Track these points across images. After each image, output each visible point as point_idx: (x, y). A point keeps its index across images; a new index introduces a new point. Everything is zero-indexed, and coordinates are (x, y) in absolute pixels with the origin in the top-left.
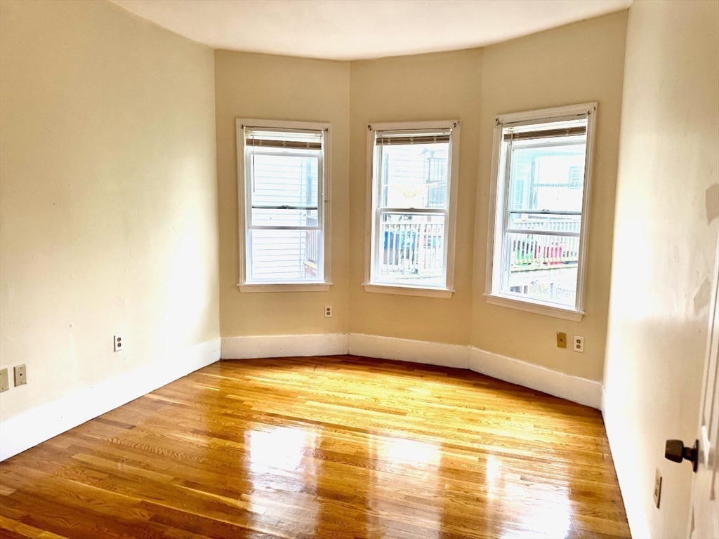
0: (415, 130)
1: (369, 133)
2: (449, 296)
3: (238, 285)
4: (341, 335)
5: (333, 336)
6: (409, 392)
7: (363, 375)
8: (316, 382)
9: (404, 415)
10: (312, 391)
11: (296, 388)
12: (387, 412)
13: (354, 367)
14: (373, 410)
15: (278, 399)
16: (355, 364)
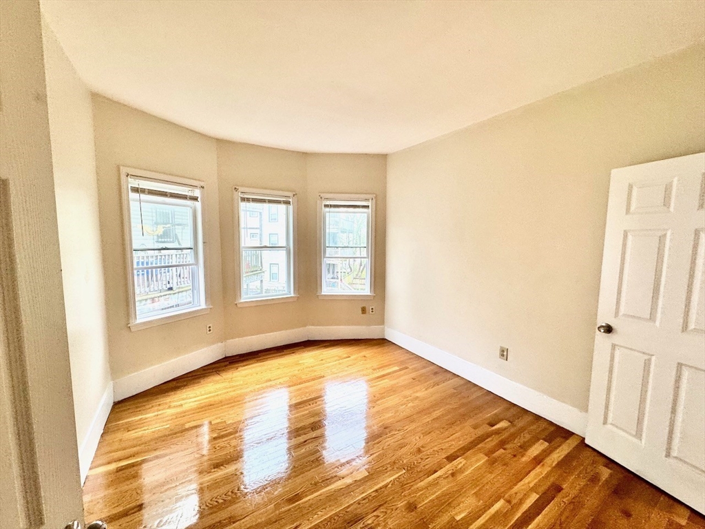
0: (268, 195)
1: (235, 193)
2: (295, 300)
3: (129, 325)
4: (220, 344)
5: (214, 346)
6: (303, 364)
7: (260, 366)
8: (238, 383)
9: (324, 376)
10: (248, 390)
11: (232, 394)
12: (313, 380)
13: (245, 363)
14: (305, 382)
15: (233, 406)
16: (243, 361)
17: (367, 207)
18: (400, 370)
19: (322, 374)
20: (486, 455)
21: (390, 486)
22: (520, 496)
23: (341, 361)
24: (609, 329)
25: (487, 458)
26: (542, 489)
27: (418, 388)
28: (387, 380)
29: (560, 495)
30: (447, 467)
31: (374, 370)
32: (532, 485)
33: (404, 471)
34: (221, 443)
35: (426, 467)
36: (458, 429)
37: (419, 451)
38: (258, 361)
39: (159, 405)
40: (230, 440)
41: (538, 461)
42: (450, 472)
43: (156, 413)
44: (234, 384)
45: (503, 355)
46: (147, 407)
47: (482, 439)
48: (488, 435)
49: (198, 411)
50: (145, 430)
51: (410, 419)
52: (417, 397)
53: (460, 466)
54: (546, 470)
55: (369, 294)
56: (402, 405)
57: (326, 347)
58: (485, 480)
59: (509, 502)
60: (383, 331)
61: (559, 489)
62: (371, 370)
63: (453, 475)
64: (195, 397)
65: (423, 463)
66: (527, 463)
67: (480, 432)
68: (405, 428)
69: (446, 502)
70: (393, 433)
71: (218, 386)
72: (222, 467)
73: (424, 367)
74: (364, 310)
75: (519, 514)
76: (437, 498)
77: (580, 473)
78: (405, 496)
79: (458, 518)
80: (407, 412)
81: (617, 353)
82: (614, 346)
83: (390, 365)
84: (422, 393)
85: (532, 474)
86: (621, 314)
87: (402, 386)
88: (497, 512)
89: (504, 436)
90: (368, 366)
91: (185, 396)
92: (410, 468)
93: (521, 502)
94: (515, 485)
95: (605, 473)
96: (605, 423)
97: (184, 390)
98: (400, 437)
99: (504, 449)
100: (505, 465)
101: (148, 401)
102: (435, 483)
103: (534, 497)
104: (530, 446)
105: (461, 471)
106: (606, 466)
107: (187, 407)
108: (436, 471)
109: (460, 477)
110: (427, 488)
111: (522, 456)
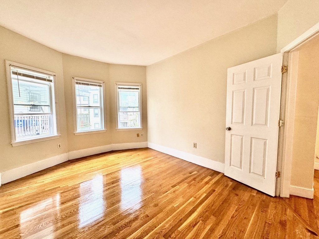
1: (73, 80)
2: (105, 131)
3: (11, 143)
4: (65, 154)
5: (62, 155)
6: (109, 160)
7: (87, 162)
8: (75, 170)
9: (119, 164)
10: (80, 172)
11: (72, 174)
12: (114, 165)
13: (79, 162)
14: (110, 166)
15: (72, 179)
16: (78, 161)
17: (138, 89)
18: (154, 158)
19: (118, 163)
20: (188, 183)
21: (147, 199)
22: (199, 195)
23: (127, 157)
24: (229, 129)
25: (188, 184)
26: (208, 192)
27: (161, 164)
28: (148, 162)
29: (214, 193)
30: (172, 189)
31: (142, 159)
32: (204, 191)
33: (154, 193)
34: (65, 194)
35: (163, 191)
36: (177, 176)
37: (160, 185)
38: (86, 161)
39: (30, 183)
40: (70, 192)
41: (207, 183)
42: (173, 191)
43: (28, 186)
44: (73, 170)
45: (195, 146)
46: (22, 184)
47: (186, 179)
48: (189, 177)
49: (52, 183)
50: (21, 194)
51: (158, 175)
52: (161, 167)
53: (177, 189)
54: (210, 185)
55: (140, 128)
56: (154, 171)
57: (120, 153)
58: (187, 192)
59: (195, 198)
60: (147, 144)
61: (214, 191)
62: (141, 159)
63: (174, 192)
64: (51, 178)
65: (162, 189)
66: (203, 184)
67: (185, 176)
68: (155, 178)
69: (171, 201)
70: (150, 181)
71: (64, 172)
72: (65, 204)
73: (165, 156)
74: (138, 135)
75: (199, 201)
76: (167, 200)
77: (222, 185)
78: (153, 202)
79: (175, 206)
80: (156, 173)
81: (233, 137)
82: (232, 135)
83: (150, 157)
84: (163, 165)
85: (205, 187)
86: (233, 122)
87: (155, 164)
88: (191, 201)
89: (195, 176)
90: (140, 158)
91: (45, 178)
92: (156, 192)
93: (200, 197)
94: (198, 192)
95: (231, 183)
96: (230, 165)
97: (45, 176)
98: (152, 182)
99: (195, 181)
100: (194, 186)
101: (23, 182)
102: (167, 196)
103: (205, 195)
104: (205, 178)
105: (177, 190)
106: (231, 181)
107: (46, 182)
108: (167, 192)
109: (177, 192)
110: (163, 198)
111: (201, 182)
